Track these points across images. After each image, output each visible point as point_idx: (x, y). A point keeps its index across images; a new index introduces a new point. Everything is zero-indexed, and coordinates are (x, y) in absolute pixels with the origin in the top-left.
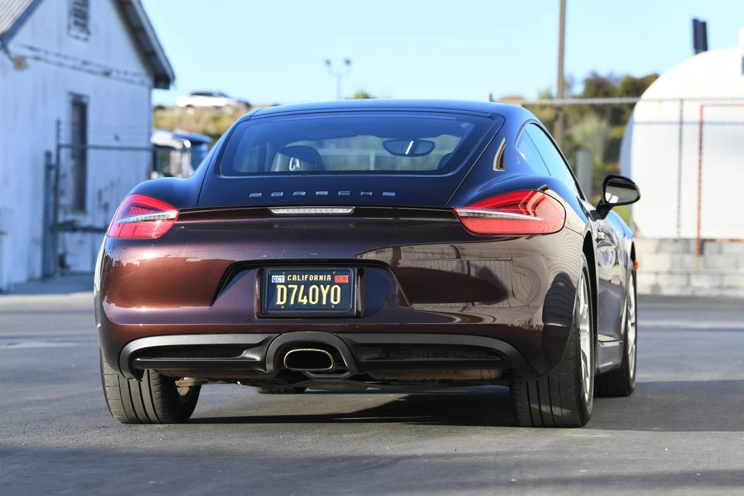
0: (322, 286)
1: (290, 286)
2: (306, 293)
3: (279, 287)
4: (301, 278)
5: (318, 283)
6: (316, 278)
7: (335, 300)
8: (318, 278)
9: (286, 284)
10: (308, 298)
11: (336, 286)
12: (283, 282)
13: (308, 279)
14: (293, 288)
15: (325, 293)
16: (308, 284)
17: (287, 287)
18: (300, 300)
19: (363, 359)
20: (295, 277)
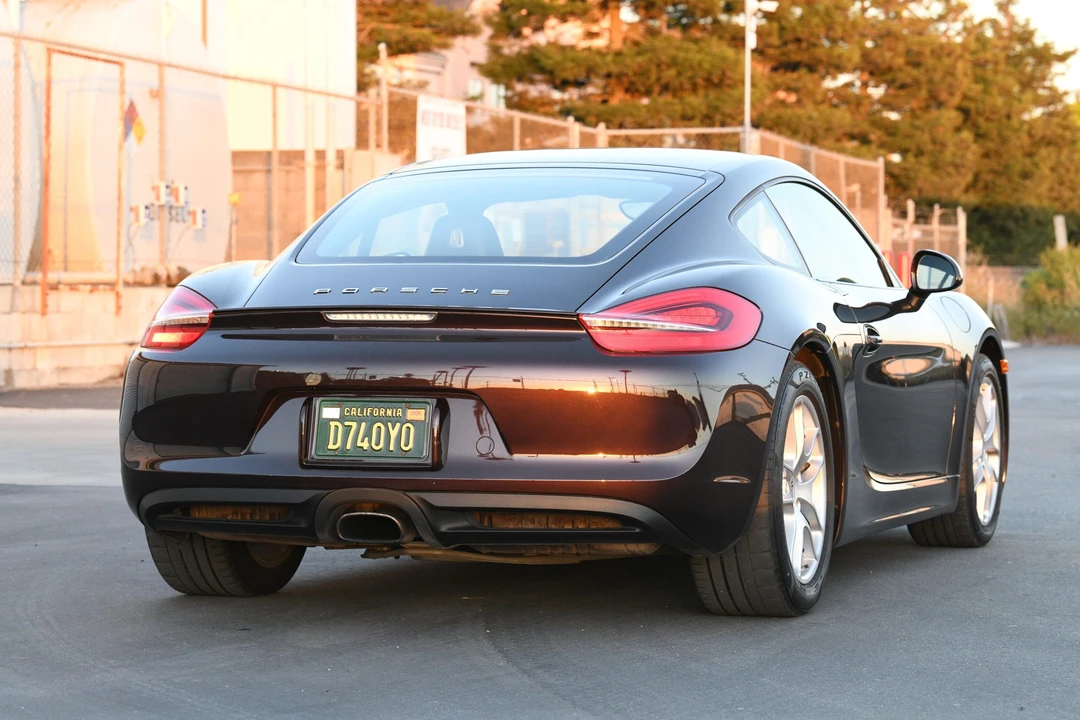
0: (390, 425)
1: (347, 423)
2: (368, 434)
3: (333, 424)
4: (362, 412)
5: (385, 420)
6: (382, 412)
7: (407, 444)
8: (386, 413)
9: (342, 419)
10: (370, 442)
11: (408, 425)
12: (338, 417)
13: (372, 414)
14: (351, 427)
15: (394, 433)
16: (372, 421)
17: (343, 424)
18: (359, 444)
20: (354, 412)
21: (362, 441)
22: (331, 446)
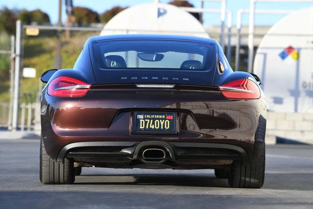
0: (161, 120)
1: (146, 120)
2: (153, 123)
3: (141, 120)
4: (151, 116)
5: (159, 119)
6: (158, 116)
7: (167, 127)
8: (159, 117)
9: (144, 119)
10: (154, 126)
11: (167, 121)
12: (143, 118)
13: (154, 117)
14: (147, 121)
15: (162, 123)
16: (154, 119)
17: (145, 120)
18: (151, 127)
19: (179, 154)
20: (148, 116)
21: (152, 126)
22: (141, 127)
